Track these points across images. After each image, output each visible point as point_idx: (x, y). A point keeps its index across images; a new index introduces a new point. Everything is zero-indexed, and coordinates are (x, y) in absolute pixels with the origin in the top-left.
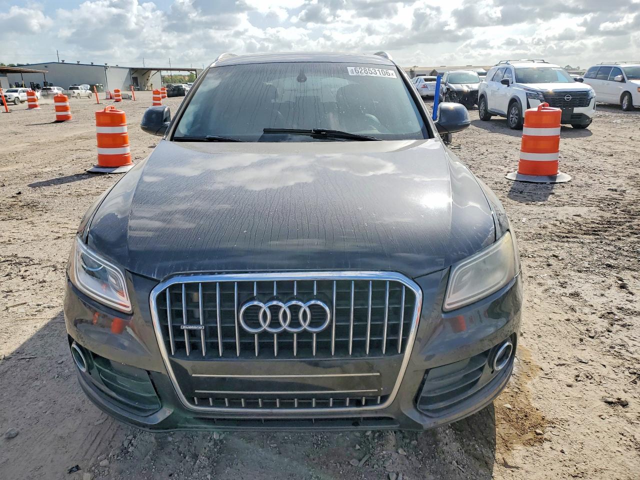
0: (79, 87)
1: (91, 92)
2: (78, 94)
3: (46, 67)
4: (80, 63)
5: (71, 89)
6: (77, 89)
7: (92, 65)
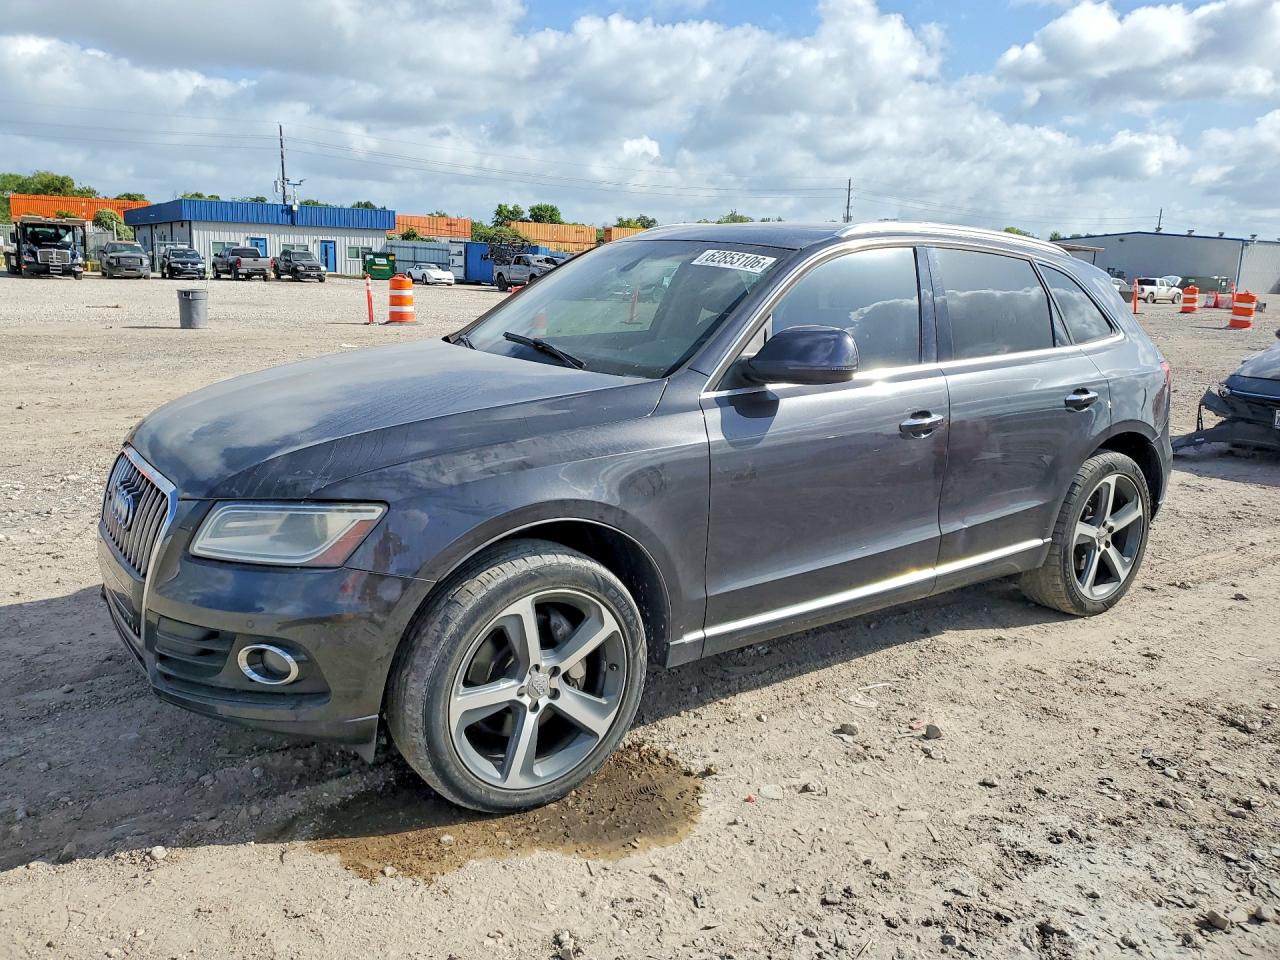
0: (1158, 280)
1: (1180, 291)
2: (1152, 293)
3: (1121, 240)
4: (1193, 234)
5: (1141, 282)
6: (1153, 283)
7: (1221, 237)
